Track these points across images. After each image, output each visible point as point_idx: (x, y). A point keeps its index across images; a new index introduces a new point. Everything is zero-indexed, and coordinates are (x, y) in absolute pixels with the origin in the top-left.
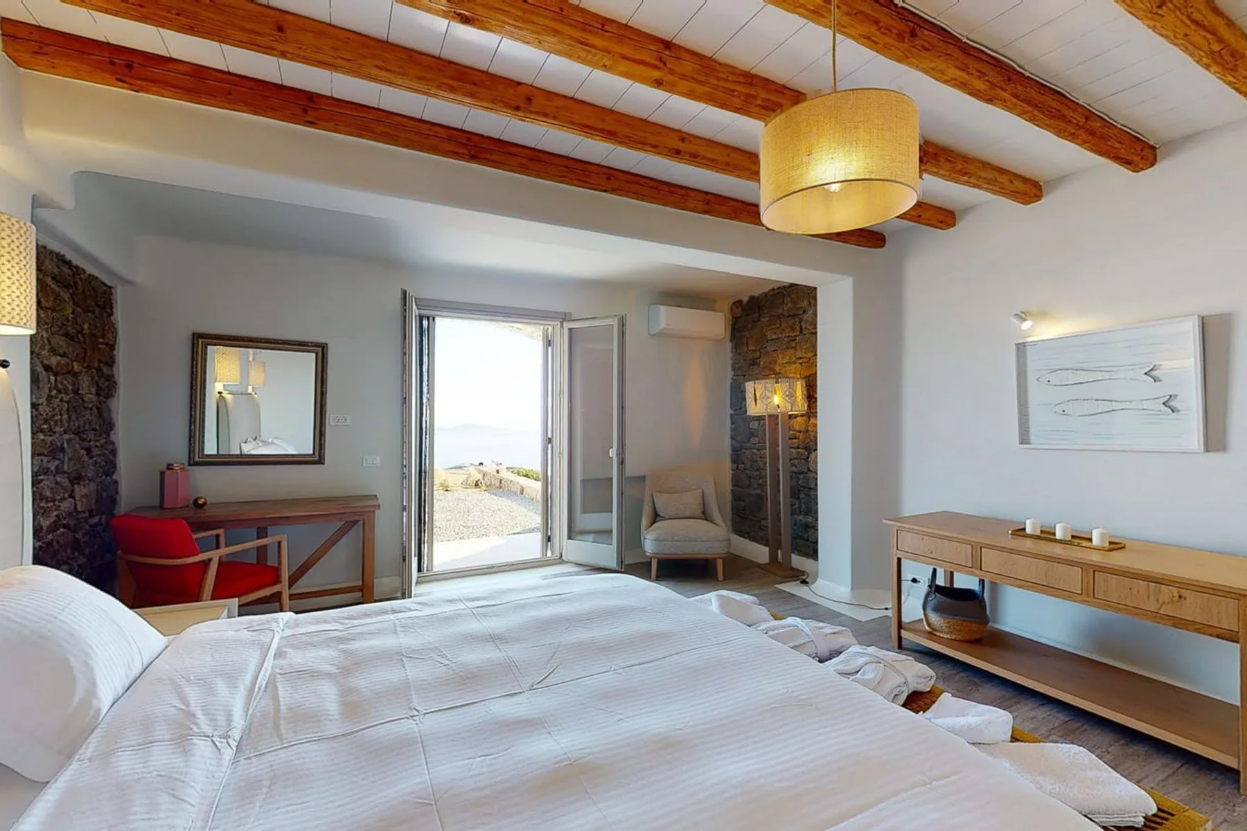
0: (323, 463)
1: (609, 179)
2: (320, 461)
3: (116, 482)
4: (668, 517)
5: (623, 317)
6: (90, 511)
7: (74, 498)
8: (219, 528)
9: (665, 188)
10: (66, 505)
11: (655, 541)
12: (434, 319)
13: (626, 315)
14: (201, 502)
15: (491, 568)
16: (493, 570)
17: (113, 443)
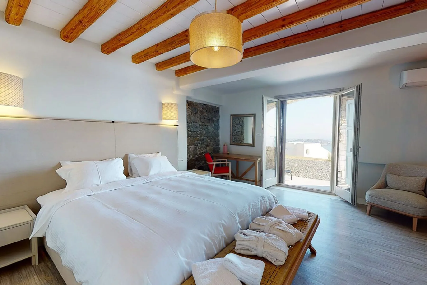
0: (254, 147)
1: (284, 42)
2: (254, 146)
3: (219, 147)
4: (392, 187)
5: (359, 85)
6: (212, 152)
7: (207, 149)
8: (226, 159)
9: (313, 32)
10: (205, 150)
11: (369, 195)
12: (286, 101)
13: (361, 84)
14: (228, 153)
15: (303, 188)
16: (304, 189)
17: (219, 139)
